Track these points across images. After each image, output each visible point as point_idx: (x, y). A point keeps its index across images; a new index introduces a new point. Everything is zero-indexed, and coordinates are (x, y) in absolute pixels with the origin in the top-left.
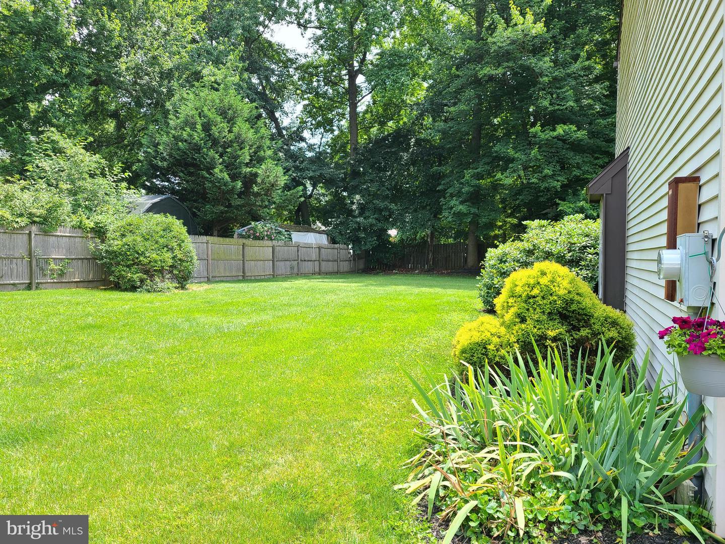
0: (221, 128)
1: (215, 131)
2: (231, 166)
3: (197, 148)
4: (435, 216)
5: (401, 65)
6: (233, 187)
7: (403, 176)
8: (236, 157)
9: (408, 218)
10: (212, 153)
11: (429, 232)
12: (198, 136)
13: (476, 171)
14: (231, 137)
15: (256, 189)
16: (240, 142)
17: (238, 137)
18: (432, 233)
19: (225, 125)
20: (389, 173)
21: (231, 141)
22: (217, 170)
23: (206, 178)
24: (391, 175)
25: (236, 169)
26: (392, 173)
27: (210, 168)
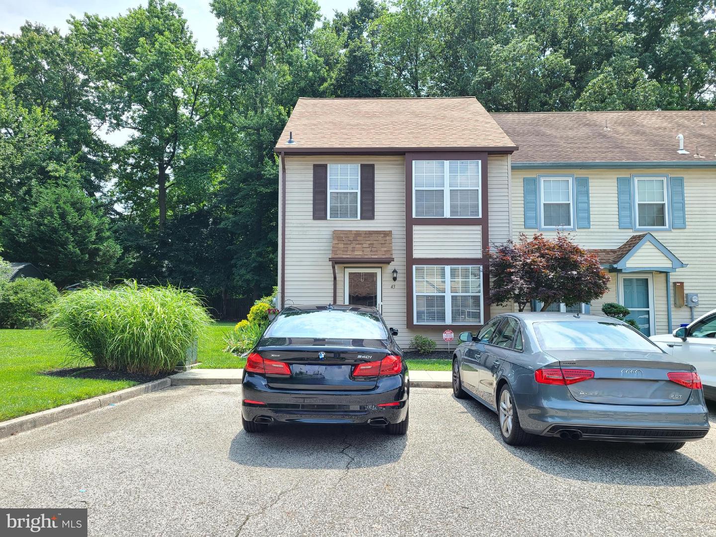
0: (73, 217)
1: (69, 218)
2: (81, 243)
3: (55, 230)
4: (228, 278)
5: (203, 169)
6: (82, 258)
7: (203, 246)
8: (85, 238)
9: (207, 278)
10: (67, 234)
11: (222, 289)
12: (57, 222)
13: (258, 250)
14: (81, 222)
15: (98, 260)
16: (88, 227)
17: (86, 222)
18: (226, 291)
19: (76, 214)
20: (192, 244)
21: (81, 226)
22: (70, 247)
23: (60, 252)
24: (193, 246)
25: (84, 245)
26: (195, 243)
27: (64, 244)
